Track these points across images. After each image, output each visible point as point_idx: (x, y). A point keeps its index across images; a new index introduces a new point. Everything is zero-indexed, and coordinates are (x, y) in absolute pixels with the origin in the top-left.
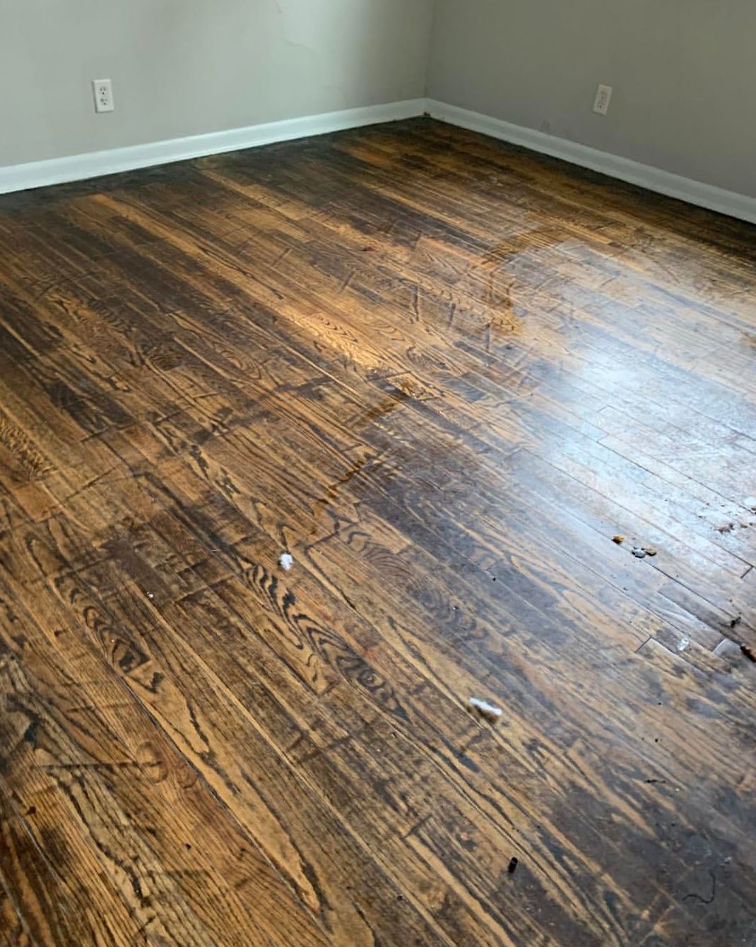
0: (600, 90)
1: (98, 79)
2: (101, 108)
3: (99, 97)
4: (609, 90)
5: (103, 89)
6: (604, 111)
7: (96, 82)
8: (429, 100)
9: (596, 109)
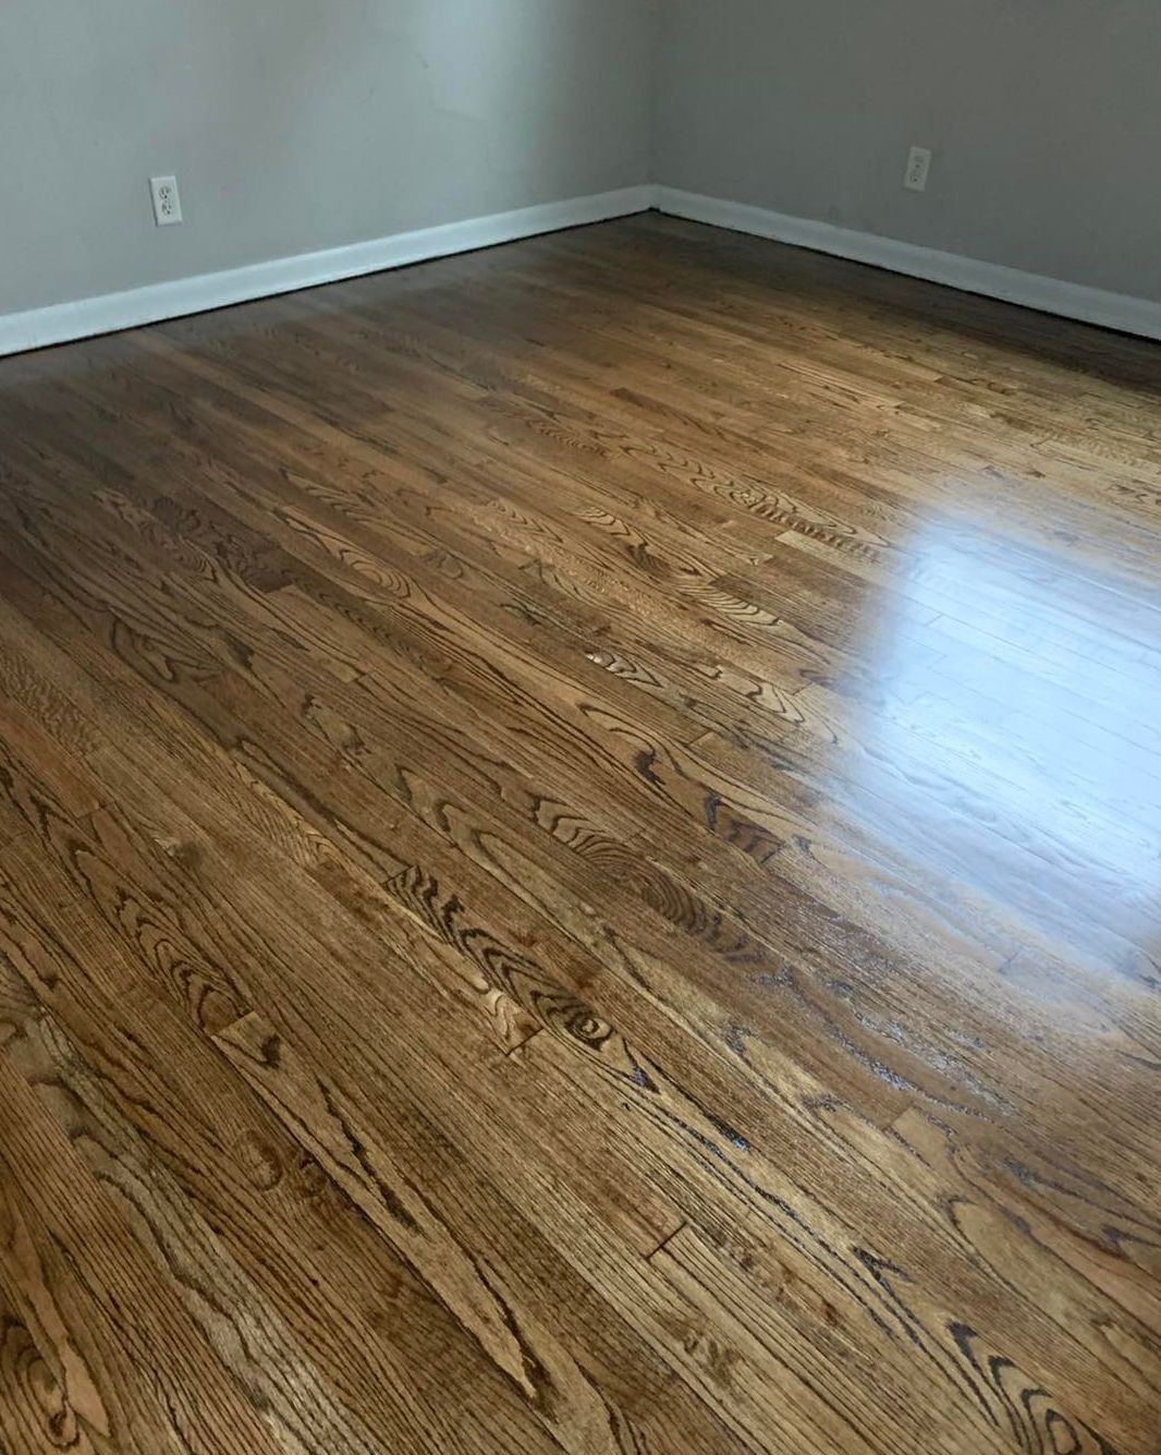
0: (912, 155)
1: (156, 176)
2: (163, 218)
3: (159, 203)
4: (927, 154)
5: (165, 192)
6: (920, 186)
7: (153, 180)
8: (656, 187)
9: (909, 184)
